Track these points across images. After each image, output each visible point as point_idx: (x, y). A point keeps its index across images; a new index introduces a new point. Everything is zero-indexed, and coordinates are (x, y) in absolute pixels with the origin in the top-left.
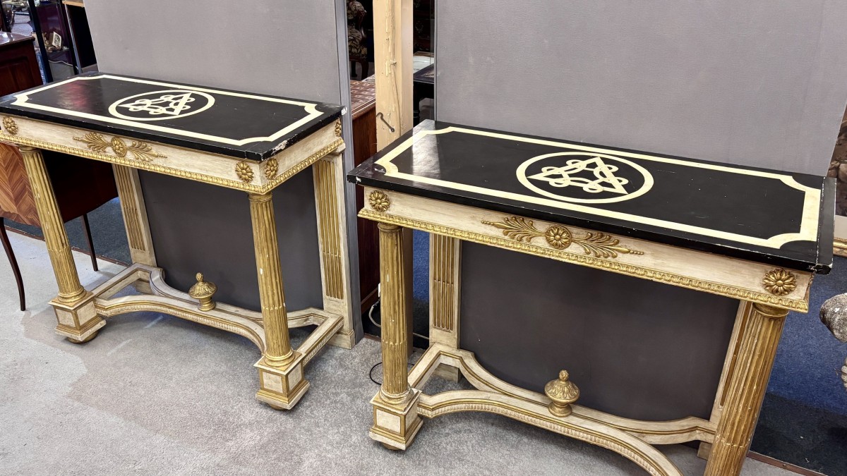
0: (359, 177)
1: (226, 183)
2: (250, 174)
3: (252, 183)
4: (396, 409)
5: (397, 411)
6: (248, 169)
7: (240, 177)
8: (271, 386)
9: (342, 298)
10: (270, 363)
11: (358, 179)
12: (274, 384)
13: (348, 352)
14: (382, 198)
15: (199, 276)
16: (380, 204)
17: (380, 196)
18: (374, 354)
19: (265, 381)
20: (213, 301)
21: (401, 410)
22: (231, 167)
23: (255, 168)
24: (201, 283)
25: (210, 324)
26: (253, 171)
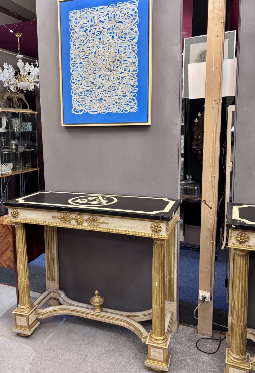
0: (234, 225)
1: (144, 234)
2: (160, 229)
3: (160, 234)
4: (244, 366)
5: (245, 368)
6: (159, 226)
7: (153, 231)
8: (155, 356)
9: (173, 301)
10: (156, 342)
11: (233, 226)
12: (158, 355)
13: (176, 334)
14: (245, 236)
15: (97, 292)
16: (243, 239)
17: (243, 235)
18: (192, 334)
19: (152, 353)
20: (103, 306)
21: (248, 367)
22: (148, 226)
23: (163, 225)
24: (97, 296)
25: (102, 321)
26: (162, 227)
